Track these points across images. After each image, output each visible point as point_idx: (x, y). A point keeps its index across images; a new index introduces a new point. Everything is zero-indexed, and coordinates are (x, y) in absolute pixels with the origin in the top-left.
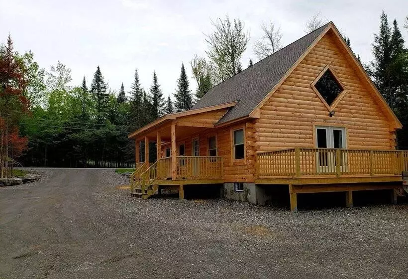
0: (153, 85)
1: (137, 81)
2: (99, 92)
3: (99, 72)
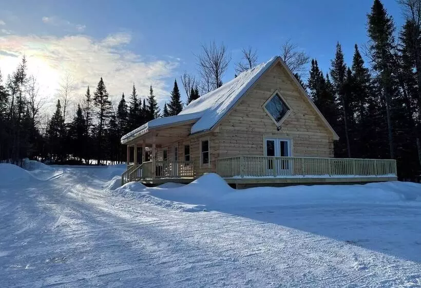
0: (150, 96)
1: (134, 93)
2: (102, 99)
3: (101, 82)
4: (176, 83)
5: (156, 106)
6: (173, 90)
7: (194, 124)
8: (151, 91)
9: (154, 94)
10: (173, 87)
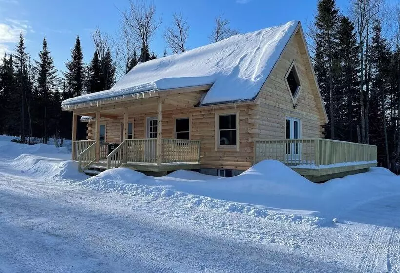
1: (22, 44)
4: (78, 40)
5: (52, 65)
6: (73, 48)
7: (207, 91)
8: (45, 44)
9: (48, 50)
10: (75, 44)
